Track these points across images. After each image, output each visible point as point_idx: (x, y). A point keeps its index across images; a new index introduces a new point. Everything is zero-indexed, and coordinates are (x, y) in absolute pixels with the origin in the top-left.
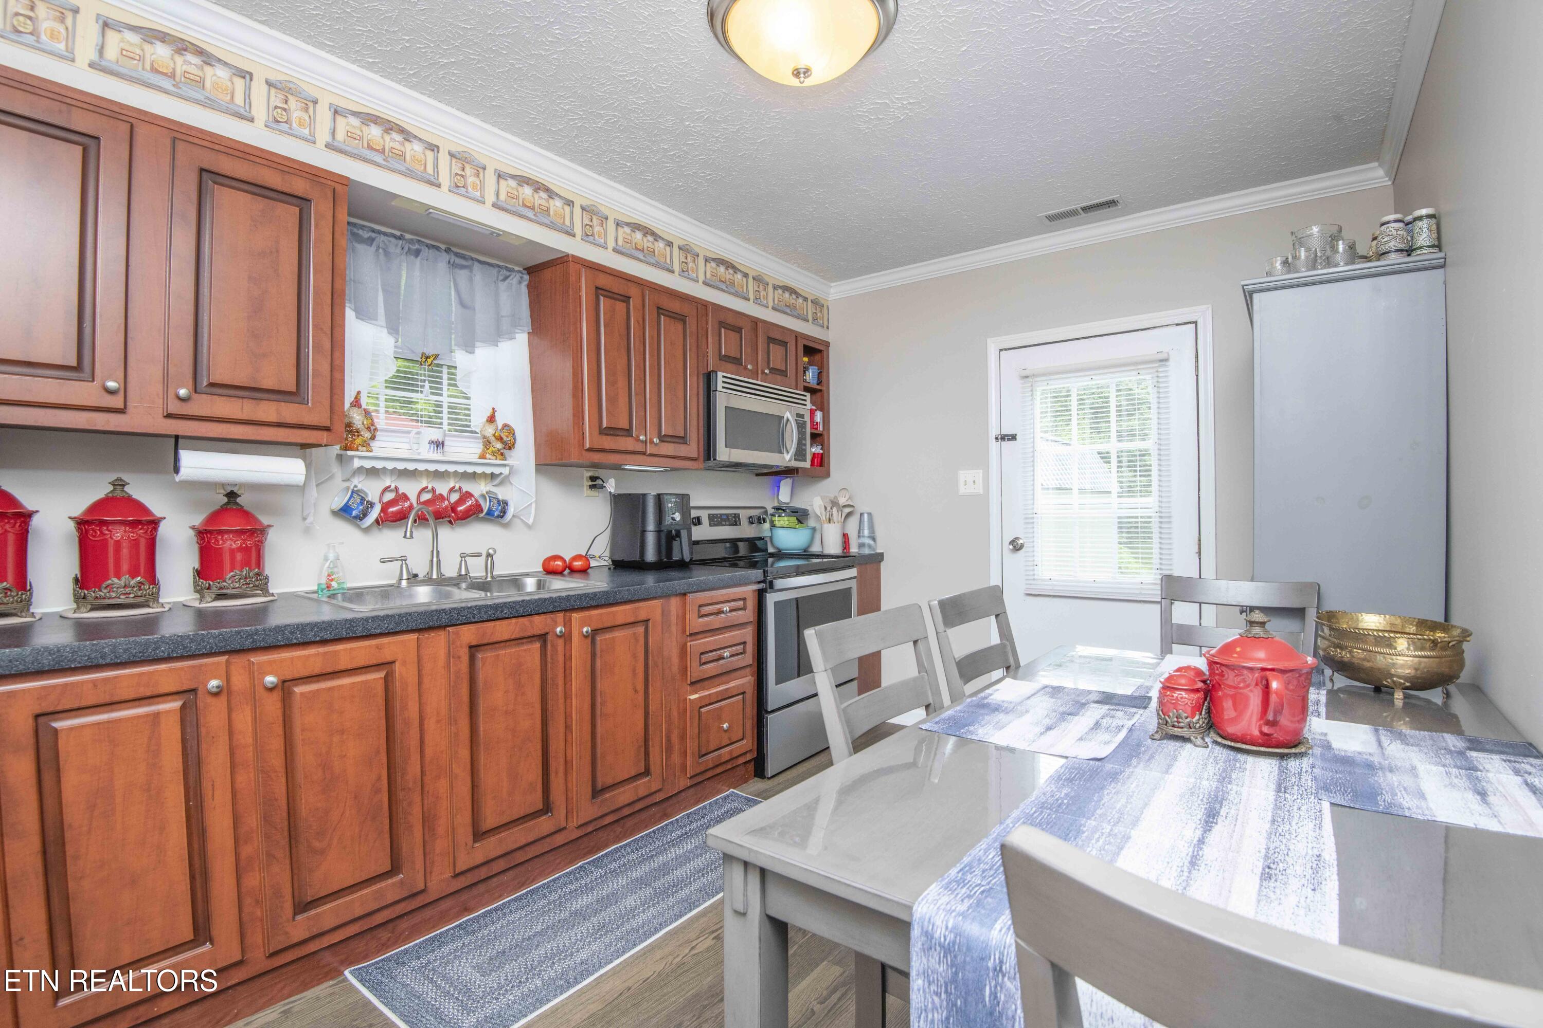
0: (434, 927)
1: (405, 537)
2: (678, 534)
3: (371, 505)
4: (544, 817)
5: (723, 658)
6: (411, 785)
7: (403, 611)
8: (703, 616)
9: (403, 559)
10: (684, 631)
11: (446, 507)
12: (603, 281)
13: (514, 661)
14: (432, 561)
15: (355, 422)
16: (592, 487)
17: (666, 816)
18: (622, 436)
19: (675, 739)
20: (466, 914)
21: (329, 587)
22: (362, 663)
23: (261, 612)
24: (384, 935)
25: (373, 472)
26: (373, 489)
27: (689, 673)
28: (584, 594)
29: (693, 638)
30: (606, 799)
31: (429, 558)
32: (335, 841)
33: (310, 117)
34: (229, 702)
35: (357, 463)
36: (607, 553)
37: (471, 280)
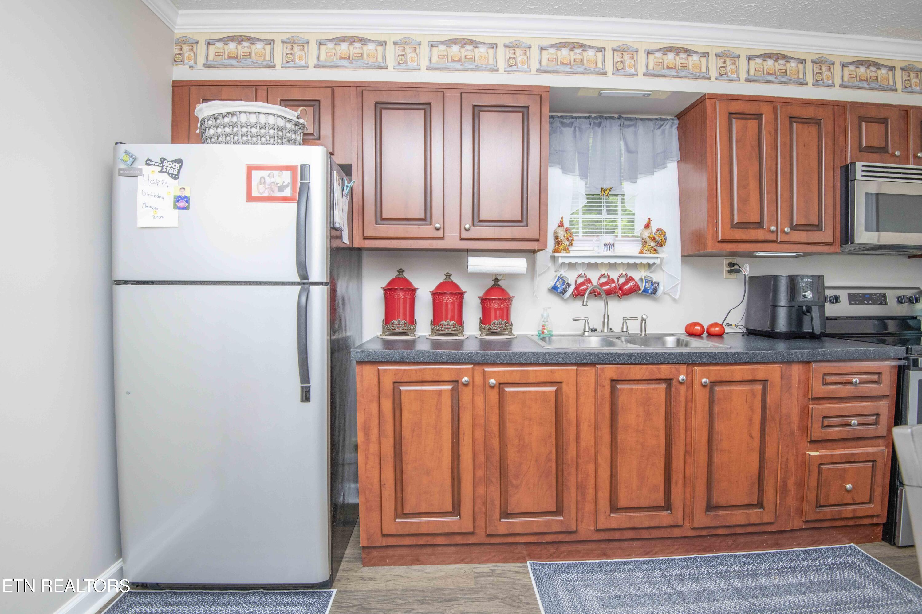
0: (582, 558)
1: (583, 305)
2: (809, 310)
3: (569, 285)
4: (665, 513)
5: (850, 425)
6: (570, 462)
7: (567, 351)
8: (828, 384)
9: (586, 319)
10: (806, 394)
11: (615, 287)
12: (735, 107)
13: (644, 395)
14: (604, 321)
15: (559, 236)
16: (730, 272)
17: (778, 545)
18: (753, 228)
19: (791, 483)
20: (605, 557)
21: (543, 333)
22: (542, 380)
23: (507, 344)
24: (552, 549)
25: (572, 266)
26: (572, 277)
27: (809, 432)
28: (704, 353)
29: (815, 402)
30: (719, 515)
31: (602, 319)
32: (524, 483)
33: (527, 57)
34: (473, 390)
35: (561, 260)
36: (743, 323)
37: (635, 133)
